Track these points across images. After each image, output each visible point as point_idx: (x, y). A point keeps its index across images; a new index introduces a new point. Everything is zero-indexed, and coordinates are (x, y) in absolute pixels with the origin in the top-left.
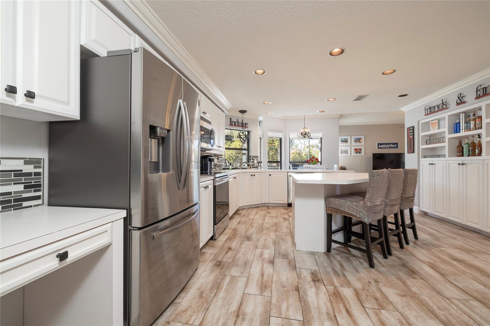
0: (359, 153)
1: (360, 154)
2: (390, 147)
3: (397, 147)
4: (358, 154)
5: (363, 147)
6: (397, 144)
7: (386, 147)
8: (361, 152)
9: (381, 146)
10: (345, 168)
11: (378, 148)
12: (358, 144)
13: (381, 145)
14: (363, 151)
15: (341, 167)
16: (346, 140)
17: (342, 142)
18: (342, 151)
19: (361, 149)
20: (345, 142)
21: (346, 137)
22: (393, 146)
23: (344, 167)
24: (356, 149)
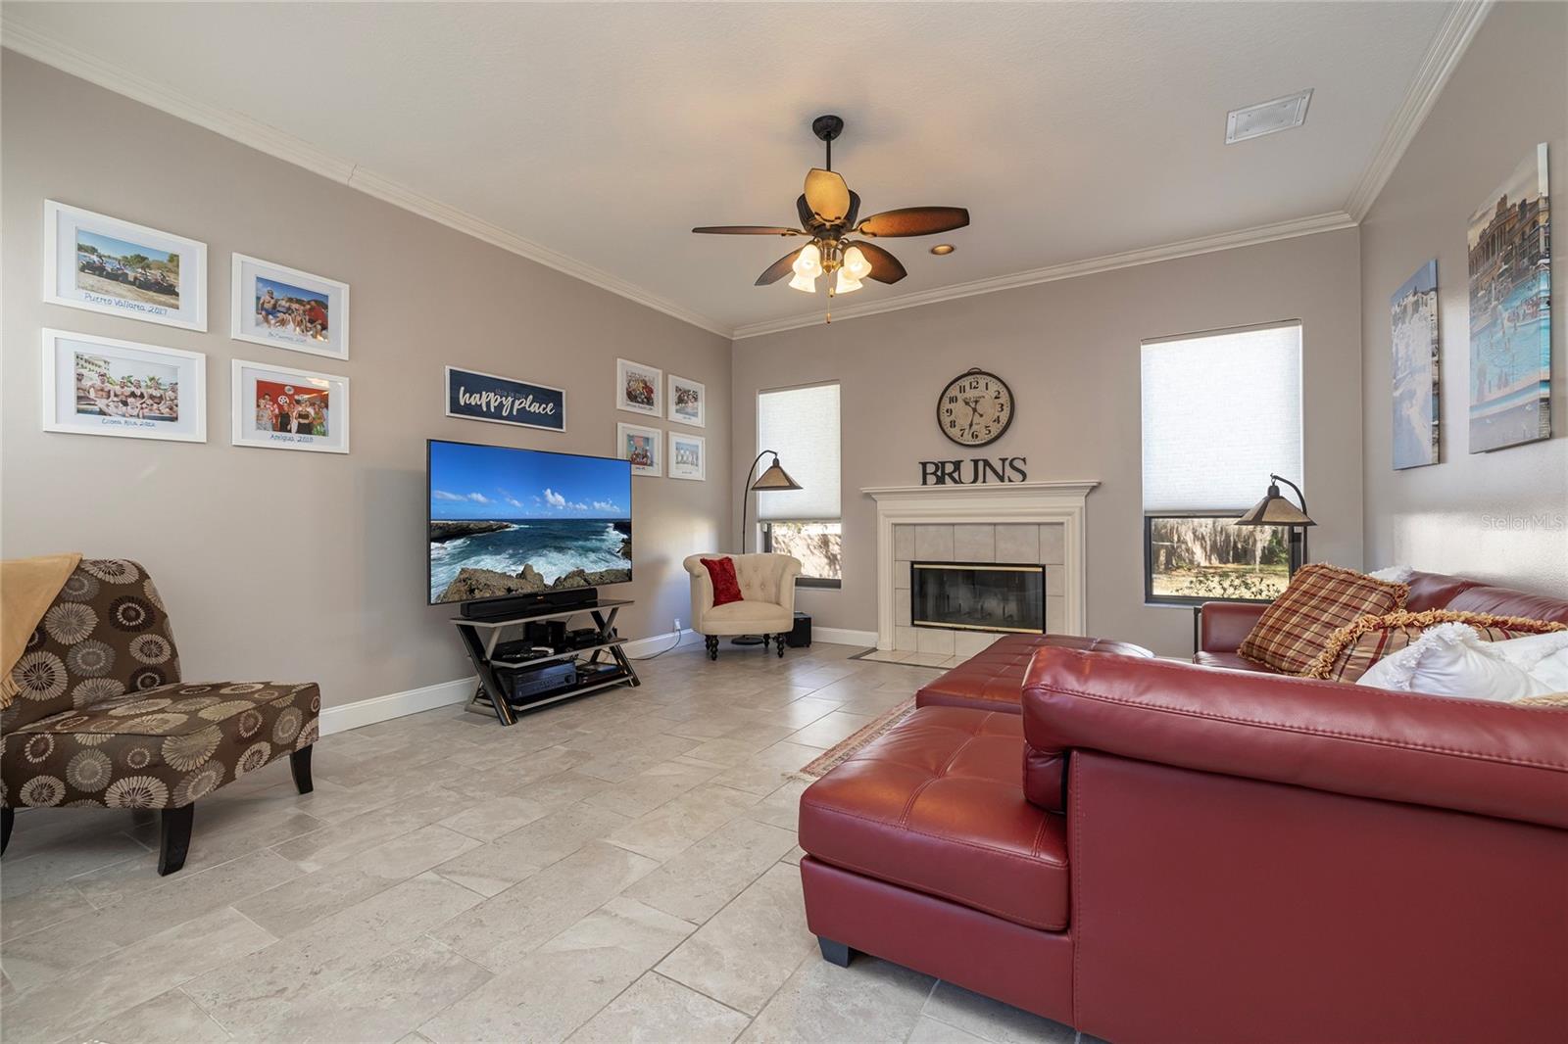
0: (305, 429)
1: (315, 443)
2: (524, 416)
3: (556, 421)
4: (294, 441)
5: (343, 383)
6: (555, 397)
7: (501, 405)
8: (321, 419)
9: (475, 400)
10: (143, 576)
11: (456, 407)
12: (289, 337)
13: (471, 391)
14: (339, 416)
15: (79, 569)
16: (154, 274)
17: (92, 279)
18: (92, 379)
19: (322, 399)
20: (144, 285)
21: (157, 241)
22: (535, 408)
23: (120, 569)
24: (267, 391)
